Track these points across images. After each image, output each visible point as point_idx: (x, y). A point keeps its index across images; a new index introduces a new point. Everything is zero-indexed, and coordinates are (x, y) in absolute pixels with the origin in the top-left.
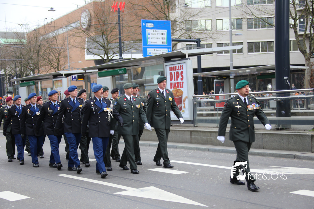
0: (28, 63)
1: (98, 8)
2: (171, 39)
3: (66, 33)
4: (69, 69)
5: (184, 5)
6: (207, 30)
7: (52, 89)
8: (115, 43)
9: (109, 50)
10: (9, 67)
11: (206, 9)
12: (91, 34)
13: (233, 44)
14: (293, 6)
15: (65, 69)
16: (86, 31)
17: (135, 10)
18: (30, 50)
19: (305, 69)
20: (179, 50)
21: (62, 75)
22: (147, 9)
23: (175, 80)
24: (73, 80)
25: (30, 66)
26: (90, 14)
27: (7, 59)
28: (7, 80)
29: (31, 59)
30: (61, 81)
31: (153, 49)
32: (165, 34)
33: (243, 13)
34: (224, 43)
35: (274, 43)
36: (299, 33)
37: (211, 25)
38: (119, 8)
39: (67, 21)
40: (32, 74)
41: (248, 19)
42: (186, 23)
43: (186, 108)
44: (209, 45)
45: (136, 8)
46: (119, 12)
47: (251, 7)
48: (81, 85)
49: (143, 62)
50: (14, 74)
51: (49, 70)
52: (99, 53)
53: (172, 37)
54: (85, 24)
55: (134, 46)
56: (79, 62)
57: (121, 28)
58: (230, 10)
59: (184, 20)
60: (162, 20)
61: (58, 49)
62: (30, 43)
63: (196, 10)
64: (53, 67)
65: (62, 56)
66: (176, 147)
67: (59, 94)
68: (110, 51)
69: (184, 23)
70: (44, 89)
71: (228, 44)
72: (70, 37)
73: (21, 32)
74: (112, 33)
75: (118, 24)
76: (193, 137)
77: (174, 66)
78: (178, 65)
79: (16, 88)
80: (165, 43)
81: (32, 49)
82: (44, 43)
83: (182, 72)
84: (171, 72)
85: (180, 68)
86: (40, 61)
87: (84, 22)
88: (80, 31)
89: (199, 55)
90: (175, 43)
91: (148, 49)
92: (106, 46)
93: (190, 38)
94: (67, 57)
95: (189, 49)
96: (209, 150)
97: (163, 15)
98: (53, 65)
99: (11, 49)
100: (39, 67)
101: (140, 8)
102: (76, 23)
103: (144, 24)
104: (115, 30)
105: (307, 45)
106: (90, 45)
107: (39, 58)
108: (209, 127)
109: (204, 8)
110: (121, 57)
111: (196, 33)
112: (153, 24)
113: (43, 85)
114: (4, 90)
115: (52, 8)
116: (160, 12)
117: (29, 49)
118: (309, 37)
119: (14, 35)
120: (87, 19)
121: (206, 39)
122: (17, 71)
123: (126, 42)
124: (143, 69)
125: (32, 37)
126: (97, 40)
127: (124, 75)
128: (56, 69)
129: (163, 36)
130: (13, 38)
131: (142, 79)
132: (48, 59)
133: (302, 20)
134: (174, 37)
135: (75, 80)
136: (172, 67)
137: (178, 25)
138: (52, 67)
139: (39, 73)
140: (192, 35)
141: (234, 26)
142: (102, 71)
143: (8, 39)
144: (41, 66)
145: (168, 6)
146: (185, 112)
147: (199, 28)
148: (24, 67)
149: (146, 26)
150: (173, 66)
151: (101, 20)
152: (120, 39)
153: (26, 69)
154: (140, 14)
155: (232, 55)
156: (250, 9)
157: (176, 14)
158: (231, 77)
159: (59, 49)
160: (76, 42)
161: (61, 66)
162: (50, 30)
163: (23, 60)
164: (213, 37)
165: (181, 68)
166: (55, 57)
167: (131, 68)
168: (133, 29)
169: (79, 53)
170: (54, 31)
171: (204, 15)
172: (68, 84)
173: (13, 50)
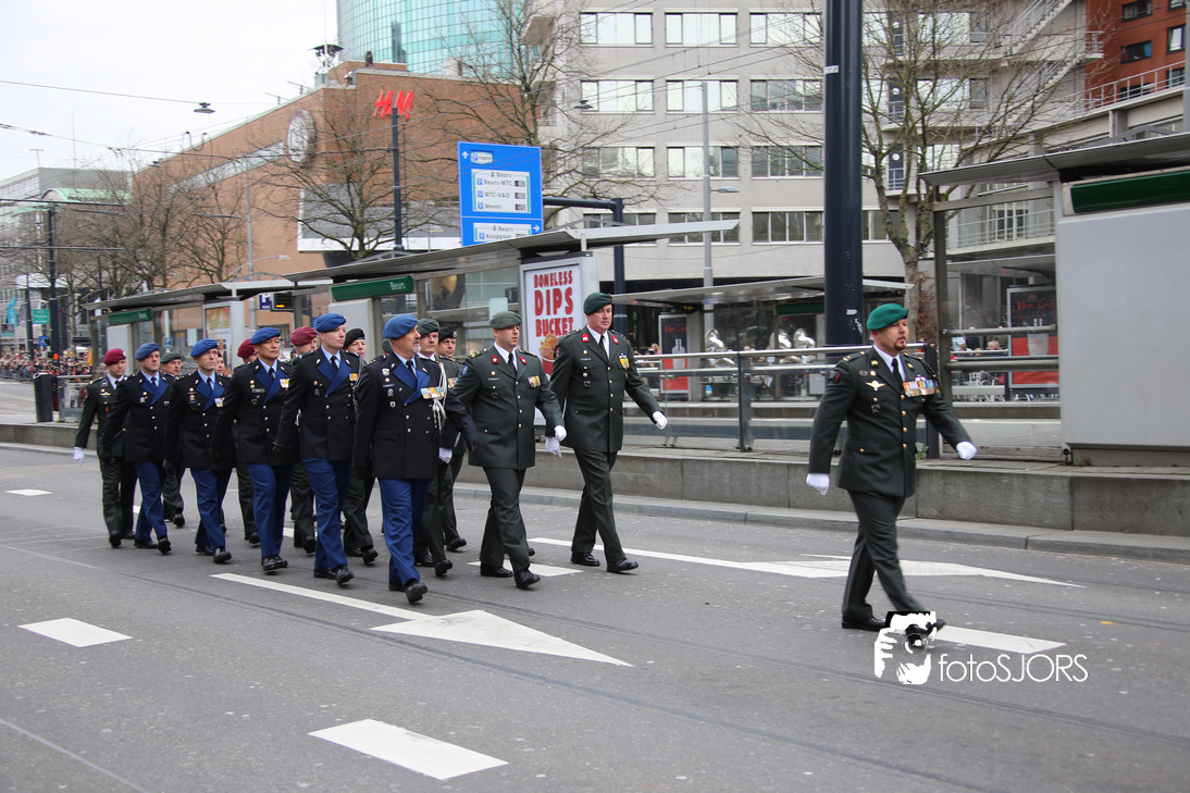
0: (135, 257)
1: (338, 107)
2: (542, 198)
3: (244, 176)
4: (251, 278)
5: (580, 104)
6: (641, 175)
7: (200, 332)
8: (385, 206)
9: (367, 225)
10: (79, 270)
11: (640, 117)
12: (314, 177)
13: (714, 216)
14: (872, 118)
15: (239, 275)
16: (301, 171)
17: (440, 115)
18: (141, 221)
19: (904, 291)
20: (562, 227)
21: (229, 293)
22: (475, 111)
23: (549, 313)
24: (261, 308)
26: (314, 124)
27: (75, 245)
29: (144, 246)
30: (227, 309)
31: (492, 225)
32: (523, 183)
33: (742, 132)
34: (688, 214)
35: (823, 215)
36: (888, 193)
37: (654, 163)
38: (395, 107)
39: (248, 142)
40: (146, 290)
41: (753, 148)
42: (583, 154)
44: (647, 218)
45: (444, 110)
46: (395, 118)
47: (759, 116)
48: (284, 322)
49: (462, 259)
50: (94, 289)
51: (195, 279)
52: (336, 233)
53: (544, 193)
54: (299, 150)
55: (438, 216)
56: (282, 257)
57: (401, 163)
58: (706, 122)
59: (578, 146)
60: (516, 143)
61: (220, 220)
62: (142, 202)
63: (611, 118)
64: (207, 270)
65: (232, 239)
66: (551, 501)
68: (368, 228)
69: (578, 155)
70: (179, 331)
71: (698, 216)
72: (256, 186)
73: (117, 169)
74: (374, 177)
75: (392, 154)
77: (549, 272)
78: (557, 271)
79: (99, 328)
80: (523, 207)
81: (148, 220)
82: (182, 201)
83: (569, 291)
84: (539, 288)
85: (563, 280)
86: (168, 254)
87: (297, 145)
88: (285, 170)
89: (618, 244)
90: (551, 209)
91: (476, 225)
92: (358, 214)
93: (595, 197)
94: (246, 241)
95: (590, 228)
97: (522, 130)
98: (205, 263)
99: (87, 218)
100: (164, 271)
101: (456, 108)
102: (273, 148)
103: (465, 154)
104: (386, 170)
105: (910, 226)
106: (311, 210)
107: (167, 244)
109: (633, 114)
110: (399, 246)
111: (613, 184)
112: (490, 156)
113: (175, 322)
114: (65, 333)
115: (204, 105)
116: (513, 121)
117: (137, 219)
118: (915, 204)
119: (97, 179)
120: (306, 137)
121: (638, 199)
122: (103, 280)
123: (414, 205)
124: (461, 278)
125: (148, 186)
126: (333, 195)
127: (406, 296)
128: (215, 277)
129: (519, 190)
130: (94, 187)
131: (458, 307)
132: (191, 248)
133: (896, 157)
134: (549, 192)
135: (269, 307)
136: (541, 276)
137: (560, 158)
138: (203, 272)
139: (165, 286)
140: (601, 187)
141: (716, 166)
142: (343, 284)
143: (78, 190)
144: (172, 267)
145: (533, 107)
147: (619, 168)
148: (124, 269)
149: (472, 160)
150: (543, 273)
151: (345, 140)
152: (397, 193)
153: (130, 275)
154: (456, 125)
155: (711, 246)
156: (760, 121)
157: (555, 129)
158: (707, 307)
159: (223, 220)
160: (273, 200)
161: (228, 267)
162: (199, 167)
163: (122, 248)
164: (658, 195)
165: (565, 278)
166: (211, 242)
167: (427, 275)
168: (434, 167)
169: (279, 231)
170: (211, 168)
171: (634, 134)
172: (247, 319)
173: (92, 220)
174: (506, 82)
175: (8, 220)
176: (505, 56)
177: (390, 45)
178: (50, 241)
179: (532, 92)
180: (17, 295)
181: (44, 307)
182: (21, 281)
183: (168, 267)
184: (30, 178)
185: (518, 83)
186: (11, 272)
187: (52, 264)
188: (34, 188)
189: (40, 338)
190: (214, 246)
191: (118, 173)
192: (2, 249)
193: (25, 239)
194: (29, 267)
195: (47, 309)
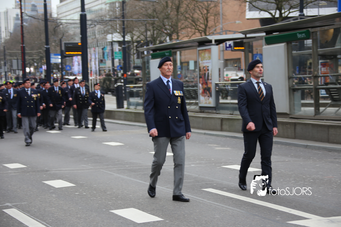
0: (163, 24)
4: (221, 33)
7: (196, 63)
9: (284, 3)
10: (137, 31)
15: (215, 32)
18: (167, 5)
21: (210, 41)
24: (226, 50)
25: (166, 29)
27: (135, 19)
28: (134, 50)
29: (168, 18)
30: (209, 51)
40: (168, 41)
48: (238, 57)
49: (338, 19)
50: (143, 41)
51: (193, 35)
52: (267, 8)
56: (237, 22)
61: (206, 3)
64: (199, 30)
65: (212, 13)
67: (206, 70)
68: (285, 5)
70: (185, 62)
79: (146, 61)
81: (170, 4)
86: (180, 22)
94: (219, 14)
98: (198, 27)
99: (141, 4)
100: (178, 31)
107: (179, 17)
110: (302, 14)
113: (183, 57)
114: (129, 64)
117: (165, 4)
122: (148, 36)
124: (336, 30)
128: (203, 34)
131: (334, 47)
132: (191, 18)
135: (230, 49)
138: (197, 31)
139: (178, 39)
142: (271, 36)
144: (181, 29)
148: (158, 30)
153: (161, 34)
159: (208, 3)
161: (209, 28)
163: (157, 19)
166: (201, 15)
169: (236, 8)
172: (219, 55)
173: (143, 5)
175: (103, 6)
178: (123, 16)
180: (107, 44)
181: (120, 50)
182: (109, 37)
186: (104, 33)
187: (124, 29)
189: (118, 67)
190: (203, 17)
192: (101, 21)
193: (111, 16)
194: (113, 30)
195: (121, 52)
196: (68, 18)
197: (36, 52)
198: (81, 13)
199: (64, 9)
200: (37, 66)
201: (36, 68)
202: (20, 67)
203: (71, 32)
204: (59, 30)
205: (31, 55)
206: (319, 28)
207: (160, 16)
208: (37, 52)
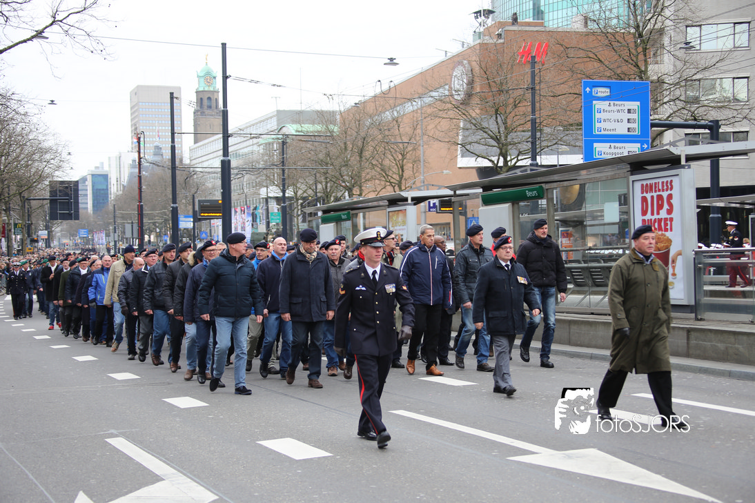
0: (340, 174)
1: (490, 57)
2: (650, 122)
3: (419, 111)
4: (422, 188)
5: (684, 46)
6: (736, 100)
8: (523, 131)
9: (510, 147)
10: (302, 183)
11: (736, 53)
12: (471, 111)
15: (414, 186)
16: (461, 106)
17: (569, 59)
18: (345, 147)
20: (667, 145)
21: (406, 199)
22: (596, 55)
23: (652, 214)
24: (429, 211)
26: (472, 70)
27: (299, 166)
29: (347, 165)
30: (404, 212)
31: (609, 144)
32: (635, 110)
37: (748, 90)
38: (534, 55)
39: (422, 86)
40: (347, 198)
42: (686, 85)
43: (677, 276)
44: (741, 135)
45: (572, 56)
46: (533, 63)
48: (446, 221)
49: (584, 172)
50: (312, 197)
51: (382, 189)
52: (487, 154)
53: (651, 118)
54: (460, 91)
55: (565, 138)
56: (445, 172)
57: (537, 98)
59: (681, 79)
60: (629, 79)
61: (401, 145)
62: (346, 133)
63: (711, 55)
64: (391, 183)
65: (410, 159)
67: (400, 239)
68: (511, 149)
69: (681, 87)
72: (427, 119)
73: (330, 109)
74: (516, 110)
75: (530, 91)
76: (693, 342)
77: (653, 181)
78: (660, 181)
79: (315, 226)
80: (634, 129)
81: (350, 146)
82: (374, 132)
83: (670, 197)
84: (645, 194)
85: (665, 187)
86: (364, 171)
87: (458, 87)
88: (450, 106)
89: (715, 158)
90: (658, 130)
91: (595, 145)
92: (503, 138)
94: (420, 161)
95: (690, 145)
96: (730, 375)
97: (634, 68)
98: (390, 178)
99: (308, 146)
100: (361, 183)
101: (582, 54)
102: (441, 90)
103: (588, 89)
104: (526, 104)
106: (468, 136)
107: (363, 164)
108: (733, 323)
109: (731, 51)
110: (535, 162)
111: (711, 108)
112: (608, 90)
113: (368, 220)
114: (291, 229)
115: (391, 59)
116: (627, 61)
117: (343, 145)
119: (316, 117)
120: (465, 80)
121: (733, 120)
122: (318, 191)
123: (547, 130)
124: (582, 187)
125: (351, 121)
126: (485, 124)
127: (540, 201)
128: (396, 188)
129: (631, 116)
130: (313, 123)
131: (581, 209)
132: (380, 166)
134: (656, 117)
135: (435, 210)
136: (647, 185)
137: (666, 90)
138: (389, 184)
139: (360, 195)
140: (700, 112)
142: (489, 193)
143: (302, 125)
144: (366, 180)
145: (645, 50)
146: (675, 286)
147: (717, 95)
148: (332, 183)
149: (594, 94)
150: (649, 182)
151: (494, 82)
153: (336, 187)
154: (582, 67)
157: (663, 67)
159: (403, 145)
160: (440, 129)
161: (406, 180)
162: (387, 106)
163: (332, 167)
164: (751, 116)
165: (667, 186)
166: (394, 162)
167: (555, 185)
168: (563, 101)
169: (444, 152)
170: (395, 106)
171: (731, 67)
172: (418, 218)
173: (311, 147)
174: (623, 31)
175: (255, 148)
176: (623, 11)
177: (531, 7)
178: (283, 163)
179: (644, 38)
180: (260, 202)
181: (278, 210)
182: (263, 192)
183: (363, 180)
184: (271, 118)
185: (633, 31)
186: (256, 186)
187: (284, 180)
188: (273, 125)
190: (397, 165)
191: (330, 112)
192: (251, 169)
193: (266, 161)
194: (268, 181)
195: (280, 212)
196: (205, 165)
197: (158, 213)
198: (222, 158)
199: (200, 153)
200: (160, 232)
201: (159, 236)
202: (136, 235)
203: (209, 185)
204: (191, 182)
205: (151, 217)
206: (555, 184)
207: (337, 163)
208: (161, 213)
